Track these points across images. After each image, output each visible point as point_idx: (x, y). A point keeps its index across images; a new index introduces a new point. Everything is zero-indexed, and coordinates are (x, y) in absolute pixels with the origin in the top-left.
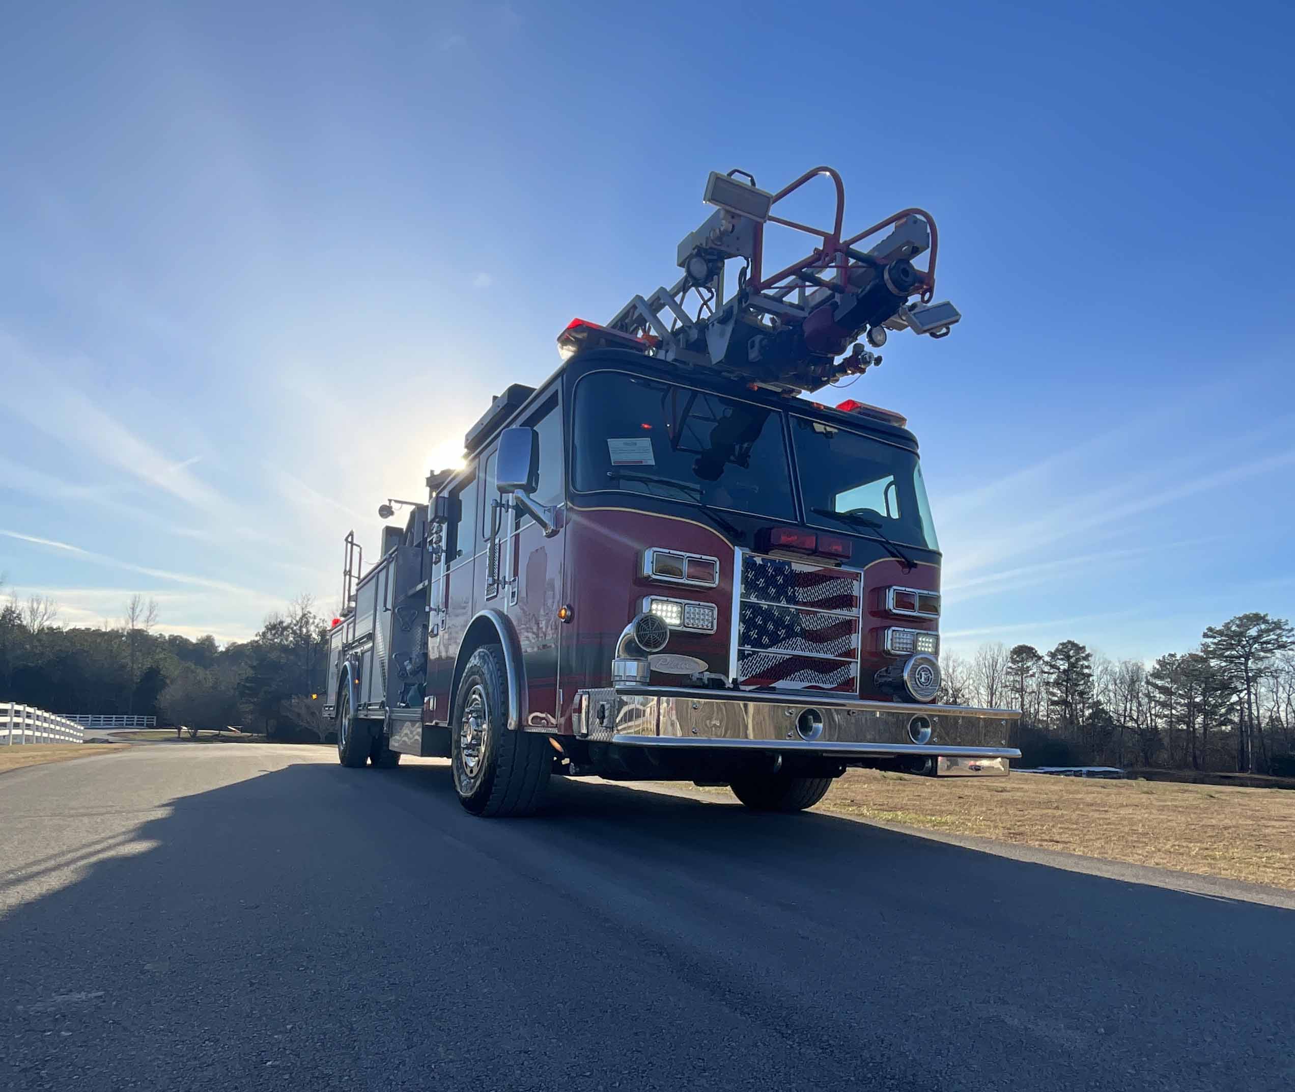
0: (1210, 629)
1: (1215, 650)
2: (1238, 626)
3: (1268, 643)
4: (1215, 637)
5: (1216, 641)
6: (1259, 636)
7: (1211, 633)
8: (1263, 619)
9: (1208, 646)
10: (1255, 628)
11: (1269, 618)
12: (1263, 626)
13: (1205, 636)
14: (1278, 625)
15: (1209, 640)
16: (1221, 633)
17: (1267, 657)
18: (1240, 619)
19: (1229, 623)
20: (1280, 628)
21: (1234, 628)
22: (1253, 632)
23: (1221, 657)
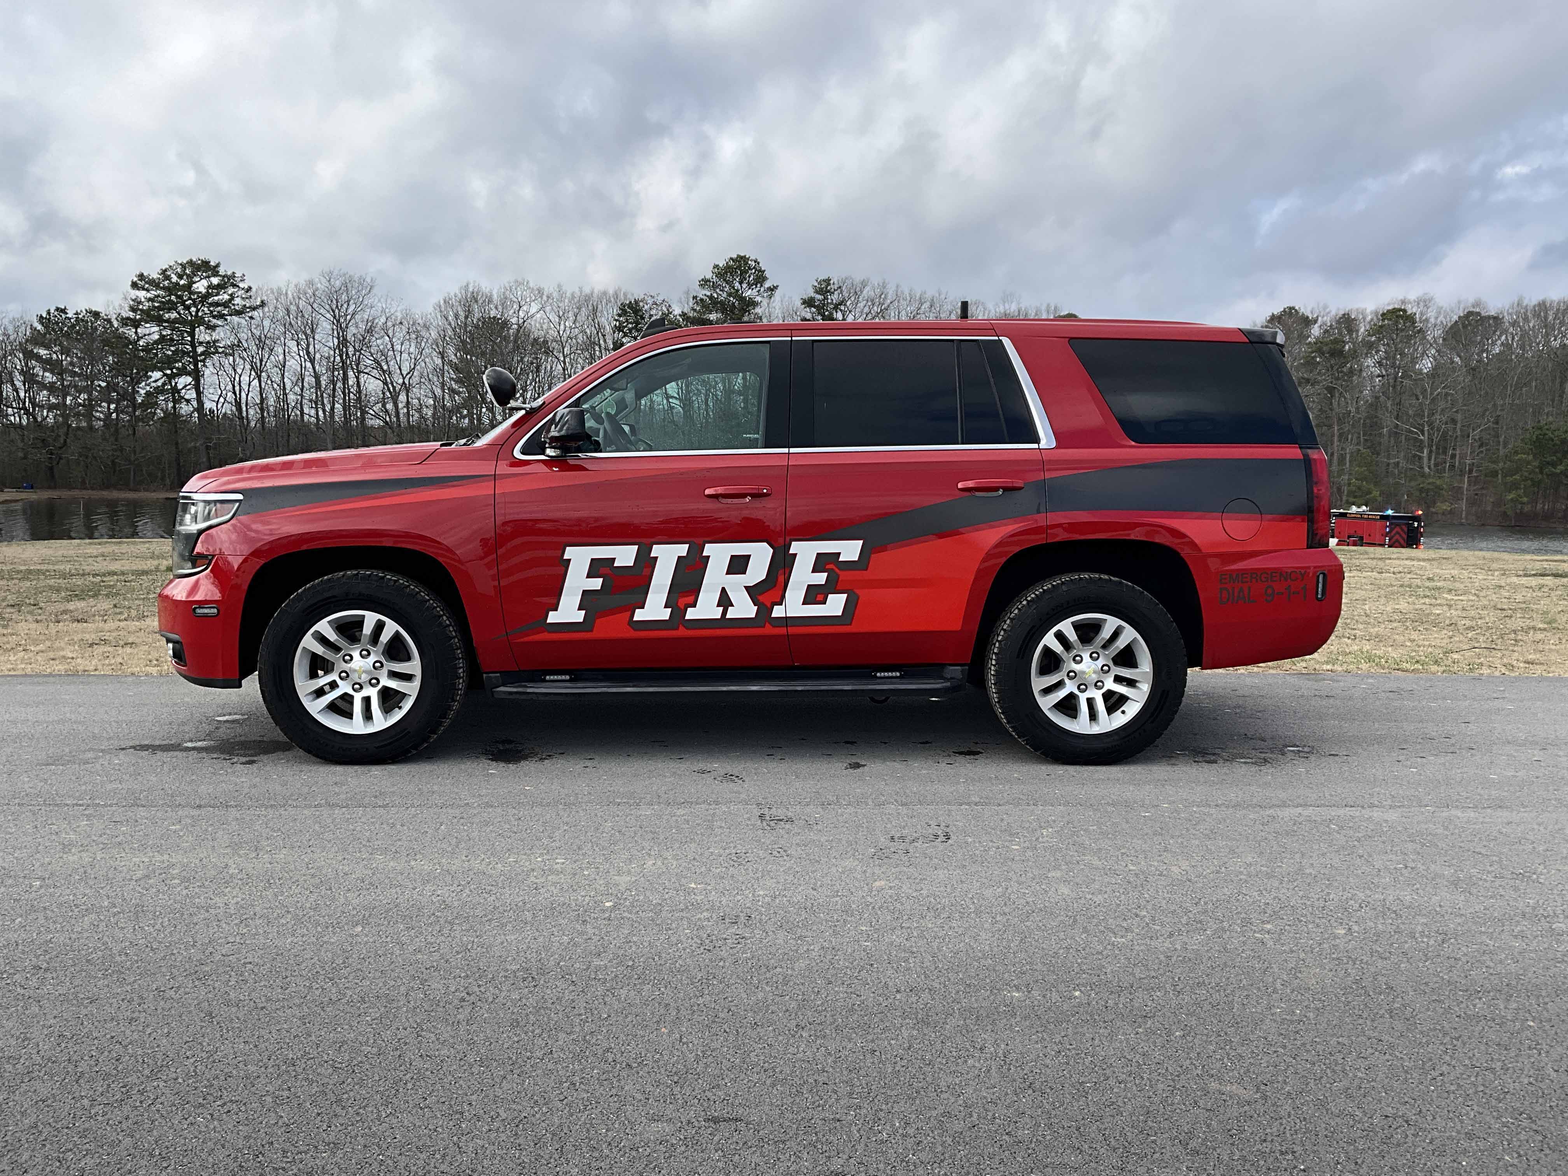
0: (141, 276)
1: (149, 309)
2: (180, 277)
3: (217, 304)
4: (148, 290)
5: (149, 295)
6: (208, 295)
7: (141, 282)
8: (214, 270)
9: (140, 303)
10: (205, 283)
11: (222, 271)
12: (215, 281)
13: (134, 285)
14: (229, 281)
15: (142, 294)
16: (155, 284)
17: (218, 326)
18: (183, 266)
19: (166, 270)
20: (234, 285)
21: (174, 279)
22: (201, 286)
23: (159, 321)
